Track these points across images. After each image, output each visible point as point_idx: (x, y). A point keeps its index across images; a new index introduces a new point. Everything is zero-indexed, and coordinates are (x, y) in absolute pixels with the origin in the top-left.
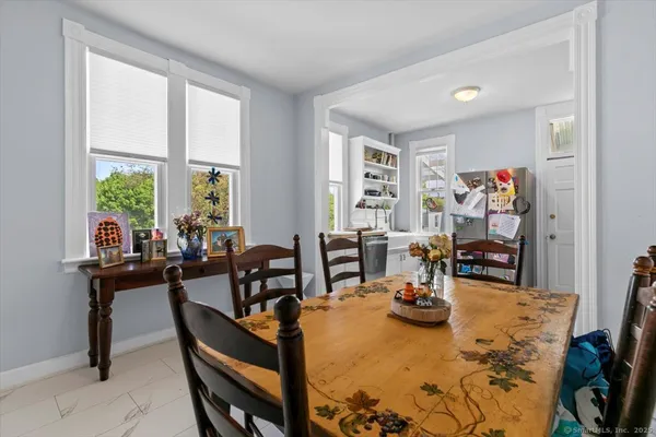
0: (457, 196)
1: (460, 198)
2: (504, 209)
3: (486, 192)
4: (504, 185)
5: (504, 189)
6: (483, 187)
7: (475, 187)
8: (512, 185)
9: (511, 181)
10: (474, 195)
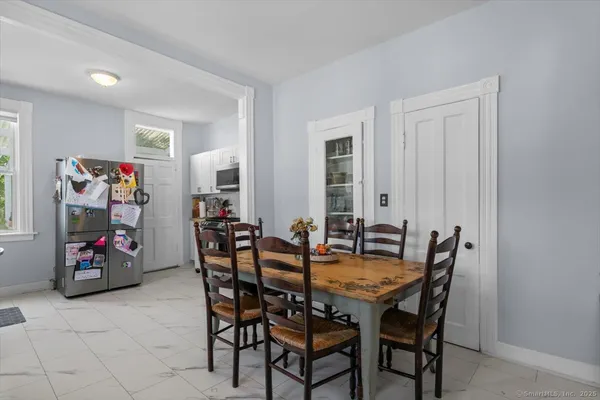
0: (74, 183)
1: (79, 187)
2: (127, 199)
3: (109, 182)
4: (127, 177)
5: (126, 181)
6: (105, 177)
7: (97, 175)
8: (133, 178)
9: (132, 174)
10: (96, 184)
